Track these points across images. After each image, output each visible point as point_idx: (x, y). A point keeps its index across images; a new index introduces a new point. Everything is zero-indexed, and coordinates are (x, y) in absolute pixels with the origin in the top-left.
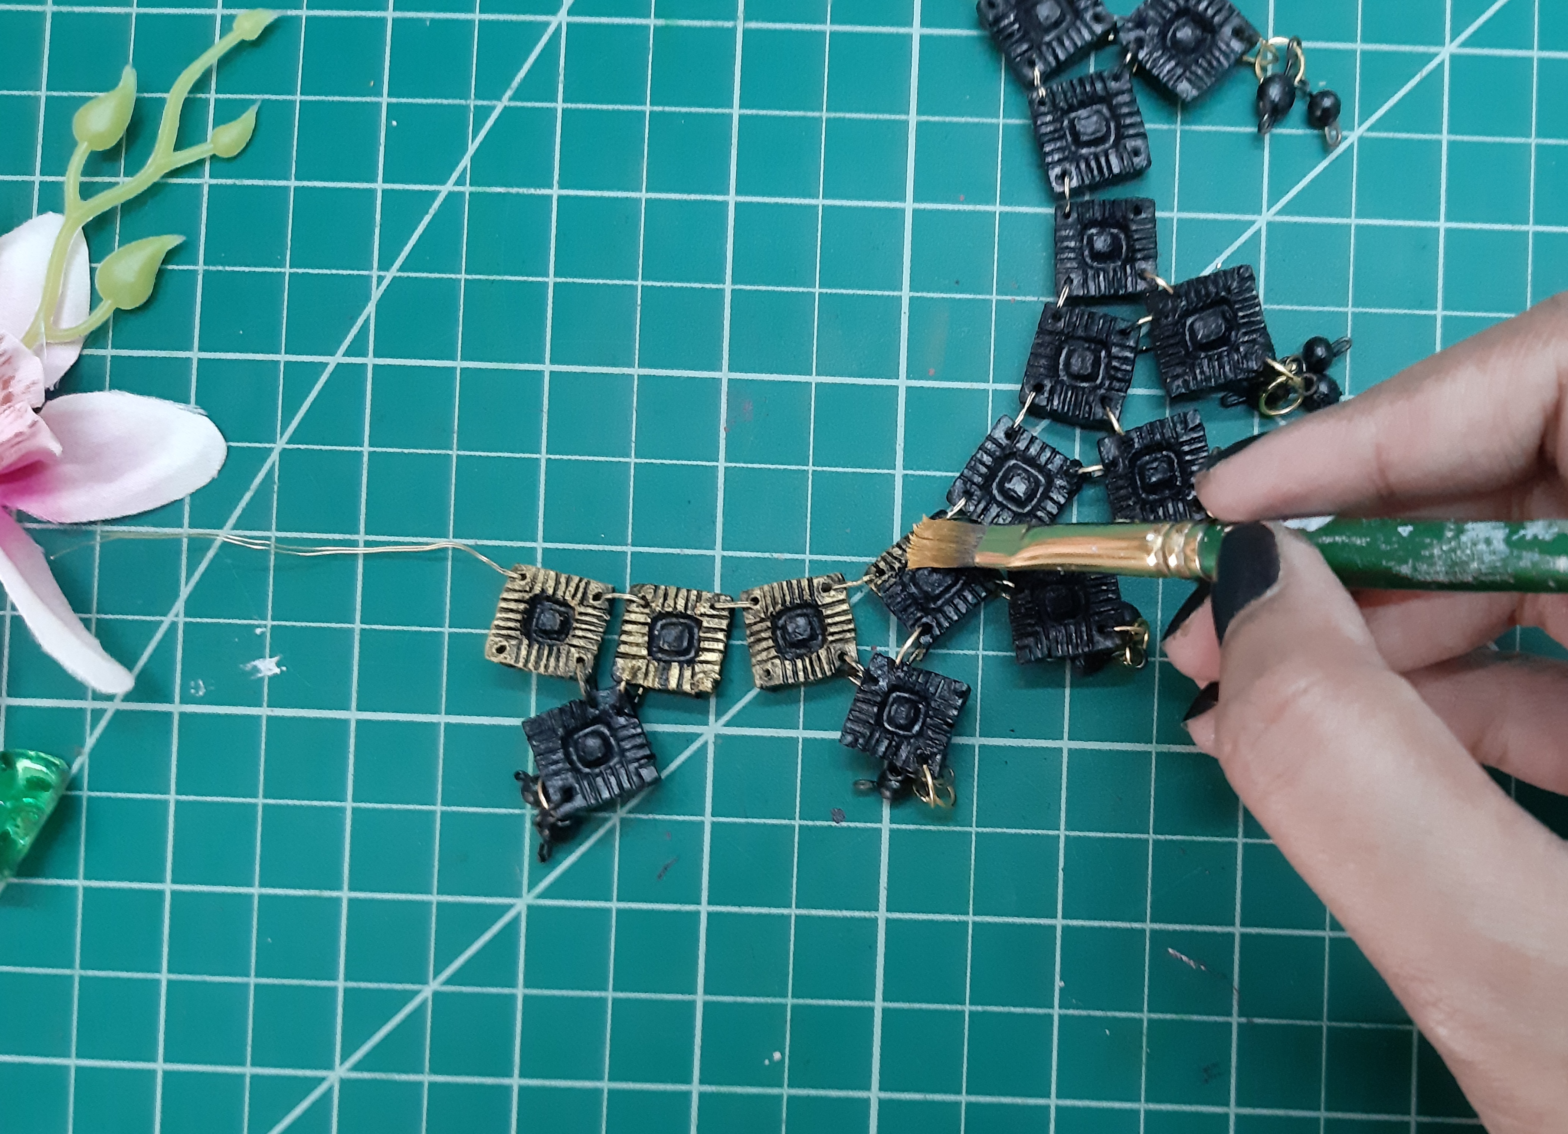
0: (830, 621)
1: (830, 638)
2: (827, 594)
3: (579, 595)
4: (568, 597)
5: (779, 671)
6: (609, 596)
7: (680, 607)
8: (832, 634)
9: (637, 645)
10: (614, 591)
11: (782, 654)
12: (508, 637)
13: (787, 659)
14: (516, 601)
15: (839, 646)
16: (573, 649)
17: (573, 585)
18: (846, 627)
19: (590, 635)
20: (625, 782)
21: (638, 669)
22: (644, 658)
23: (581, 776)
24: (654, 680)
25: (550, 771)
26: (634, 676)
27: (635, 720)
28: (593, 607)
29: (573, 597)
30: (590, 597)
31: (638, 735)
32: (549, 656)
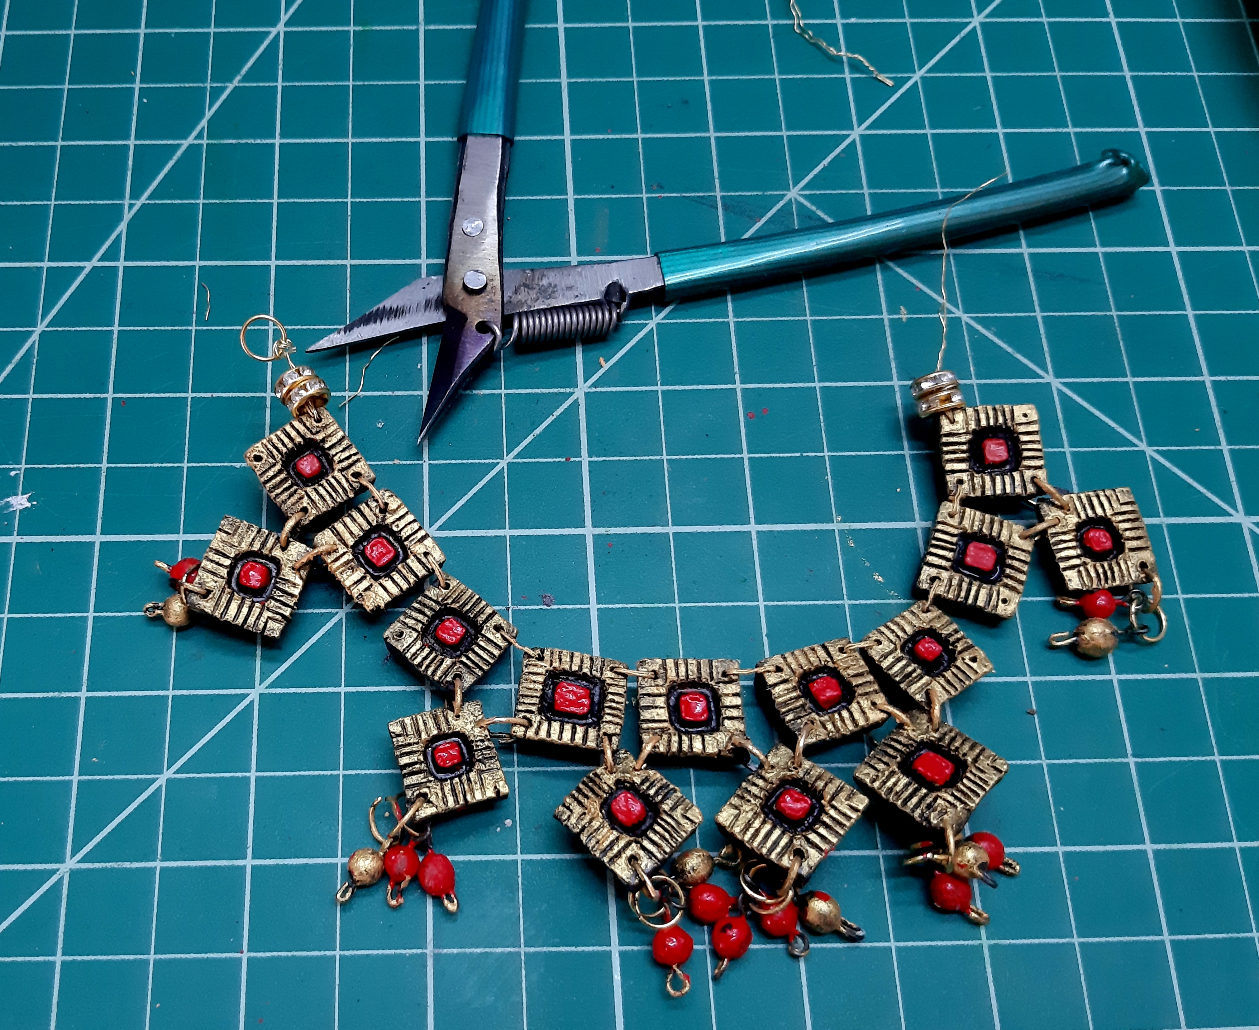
0: (476, 649)
1: (464, 659)
2: (495, 632)
3: (345, 464)
4: (336, 459)
5: (410, 641)
6: (365, 483)
7: (404, 534)
8: (468, 658)
9: (351, 533)
10: (372, 481)
11: (424, 633)
12: (271, 455)
13: (422, 640)
14: (299, 433)
15: (464, 670)
16: (306, 498)
17: (347, 454)
18: (481, 664)
19: (327, 497)
20: (251, 620)
21: (336, 551)
22: (346, 545)
23: (228, 590)
24: (338, 568)
25: (210, 566)
26: (329, 553)
27: (300, 582)
28: (347, 480)
29: (341, 461)
30: (351, 471)
31: (292, 595)
32: (286, 489)
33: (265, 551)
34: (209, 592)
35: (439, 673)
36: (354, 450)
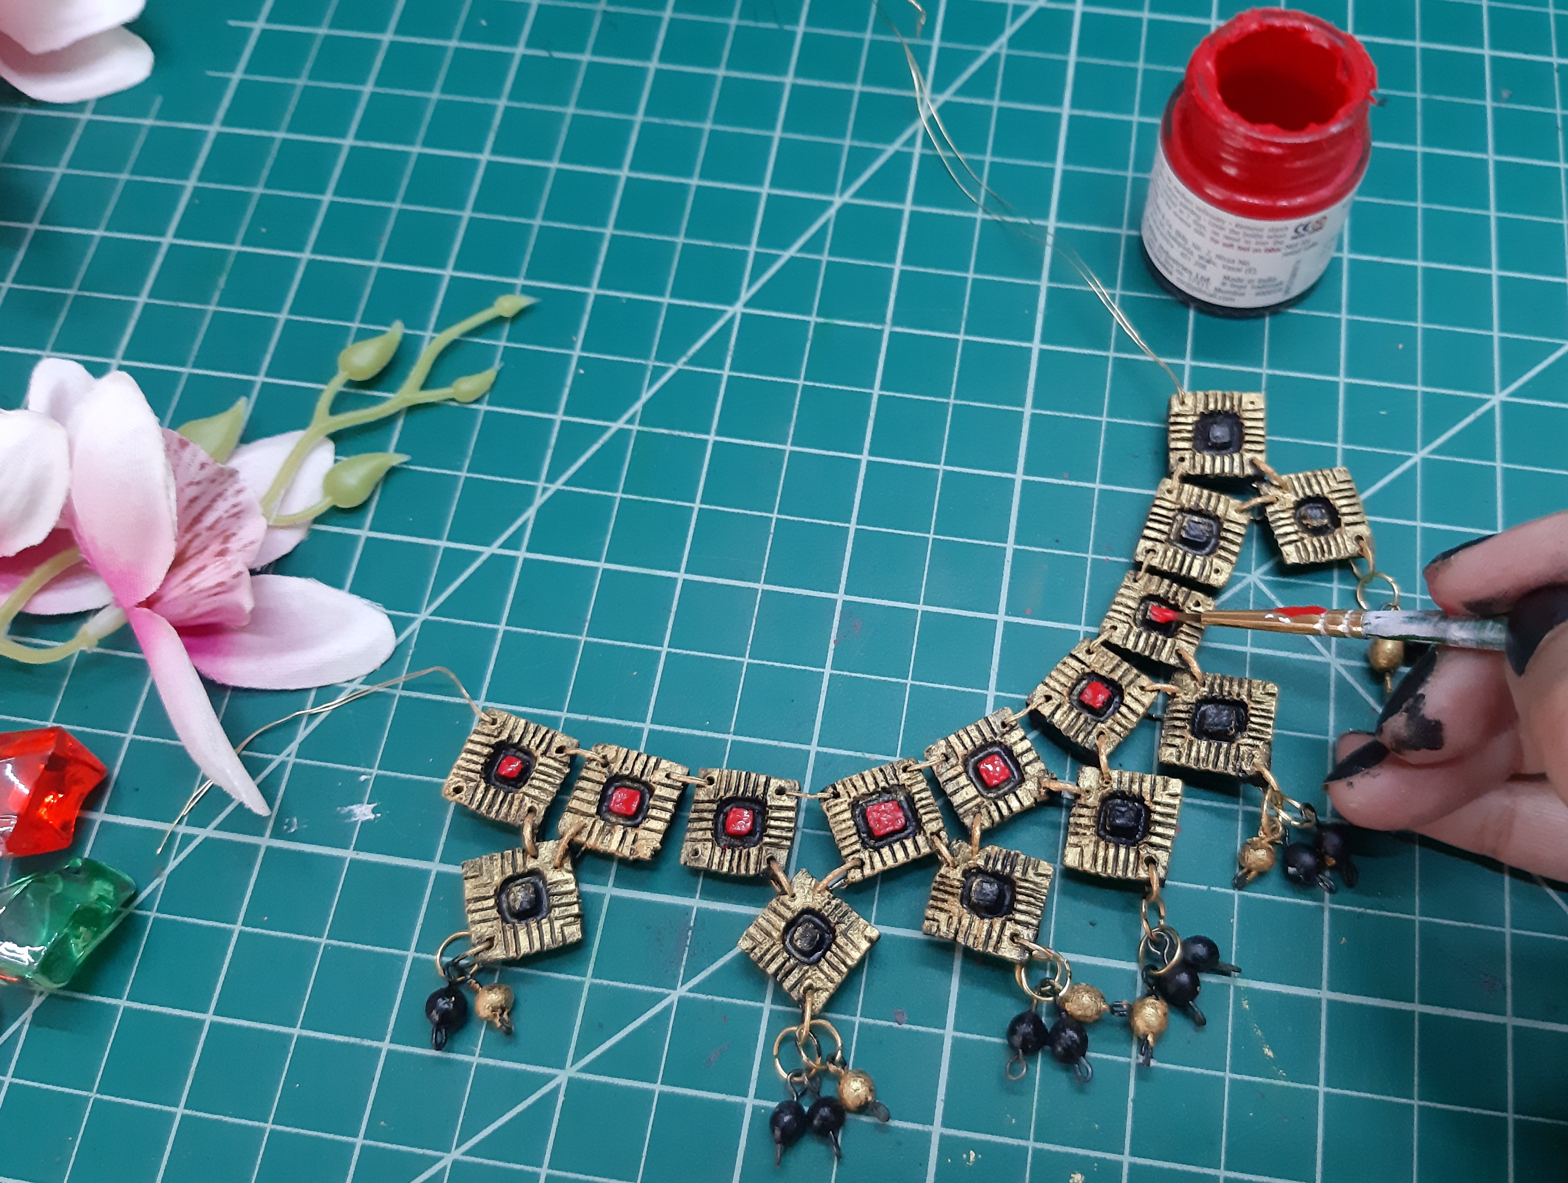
0: (772, 823)
1: (767, 840)
2: (779, 797)
3: (543, 746)
4: (533, 747)
5: (708, 854)
6: (572, 752)
7: (637, 772)
8: (771, 837)
9: (589, 802)
10: (578, 747)
11: (717, 838)
12: (468, 779)
13: (718, 845)
14: (482, 744)
15: (772, 850)
16: (527, 798)
17: (540, 736)
18: (784, 834)
19: (546, 786)
20: (547, 938)
21: (584, 826)
22: (592, 816)
23: (507, 927)
24: (597, 839)
25: (477, 916)
26: (578, 833)
27: (570, 876)
28: (554, 759)
29: (538, 747)
30: (553, 749)
31: (571, 892)
32: (502, 802)
33: (519, 870)
34: (491, 940)
35: (752, 866)
36: (544, 730)
